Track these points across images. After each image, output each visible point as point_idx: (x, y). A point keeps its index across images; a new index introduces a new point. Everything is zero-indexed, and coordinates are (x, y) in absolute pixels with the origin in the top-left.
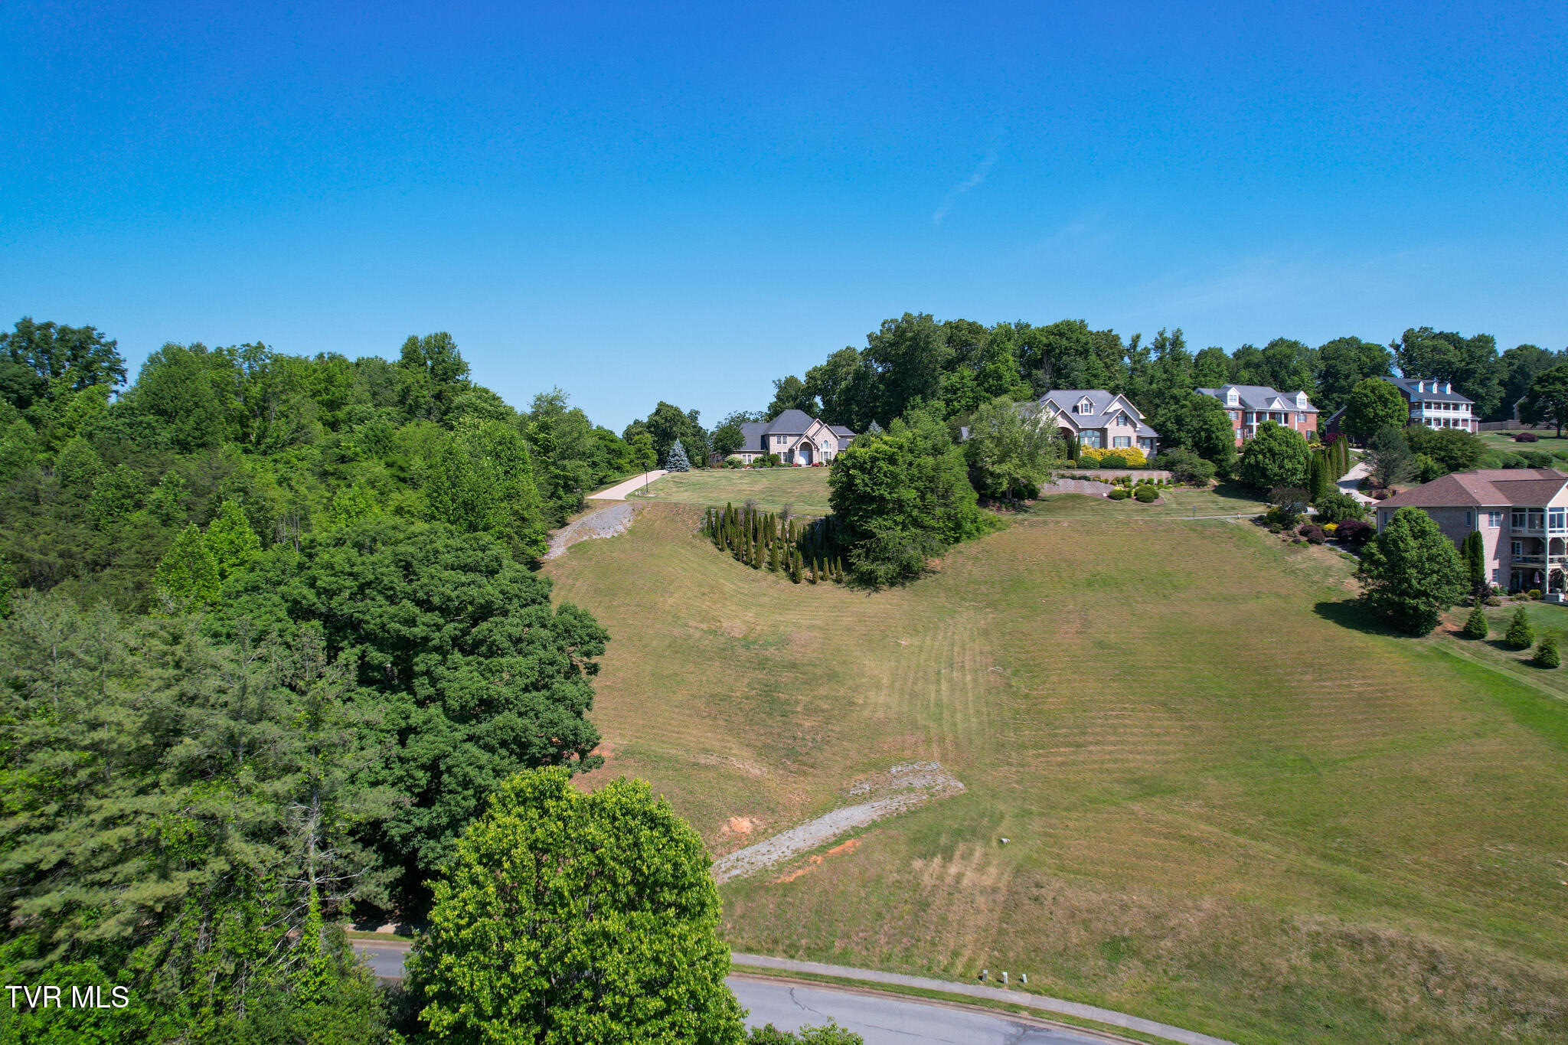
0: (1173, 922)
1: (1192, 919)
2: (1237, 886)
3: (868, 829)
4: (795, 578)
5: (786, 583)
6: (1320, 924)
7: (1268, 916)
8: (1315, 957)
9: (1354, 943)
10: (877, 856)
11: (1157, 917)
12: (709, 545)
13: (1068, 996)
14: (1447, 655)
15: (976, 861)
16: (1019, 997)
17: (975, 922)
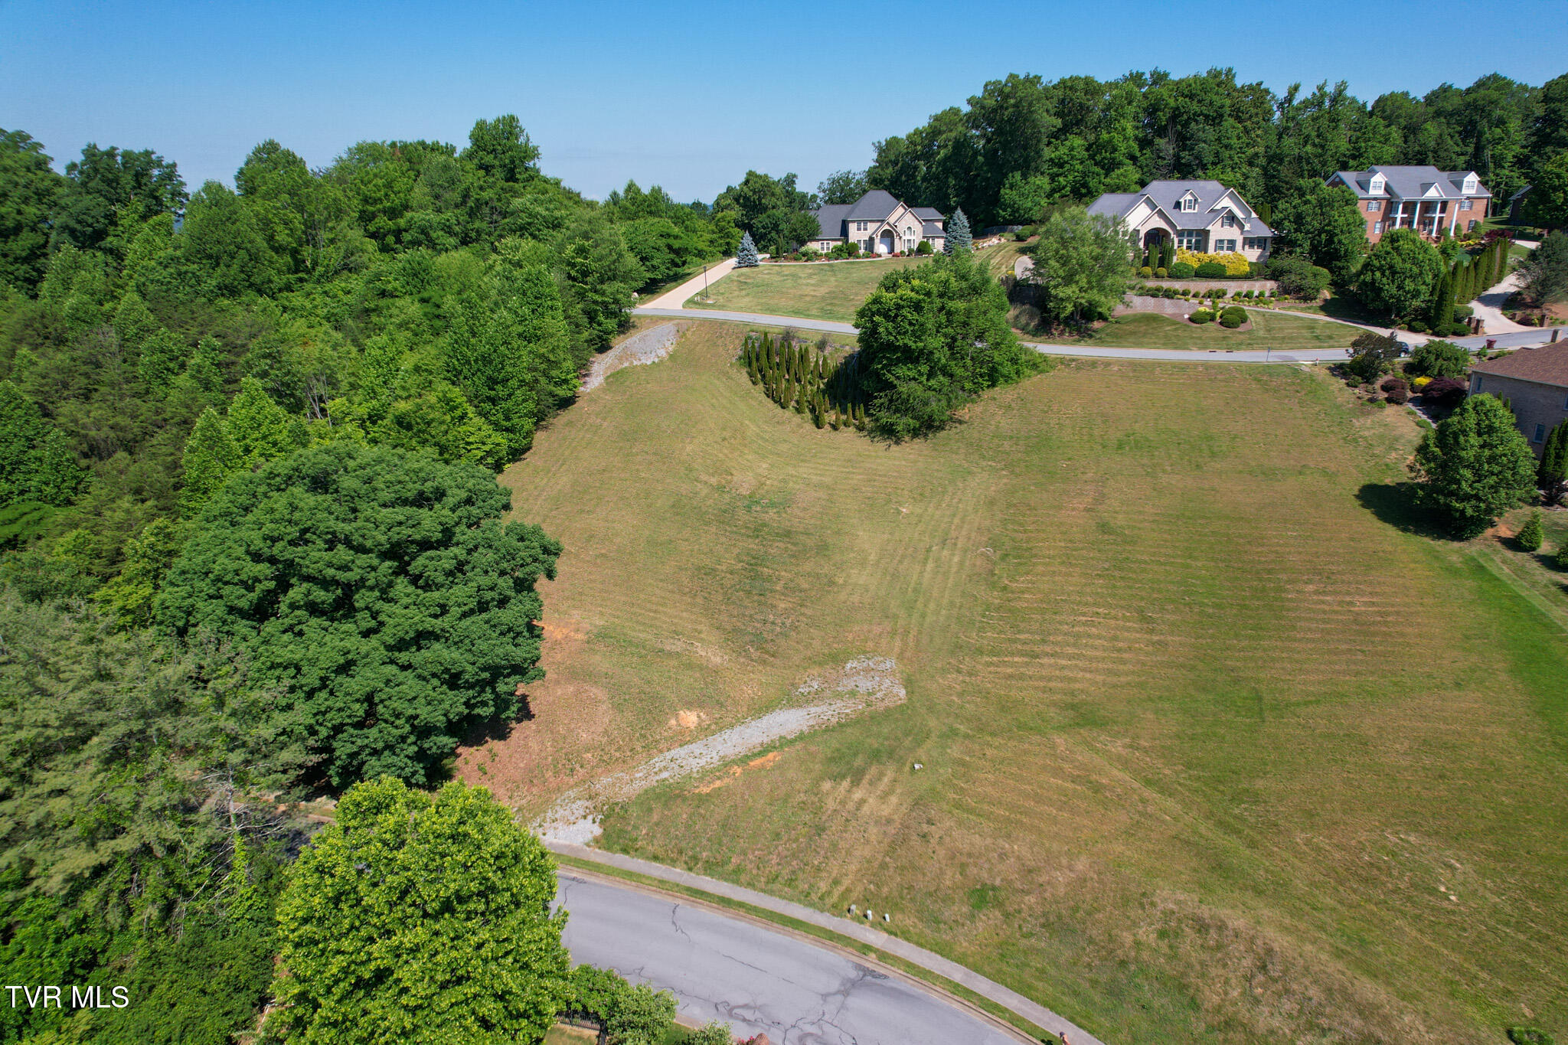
0: (1043, 879)
1: (1061, 878)
2: (1118, 848)
3: (792, 742)
4: (818, 423)
5: (810, 426)
6: (1178, 902)
7: (1132, 887)
8: (1162, 934)
9: (1202, 927)
10: (791, 774)
11: (1030, 871)
12: (743, 377)
13: (921, 941)
14: (1482, 570)
15: (882, 787)
16: (876, 937)
17: (863, 852)
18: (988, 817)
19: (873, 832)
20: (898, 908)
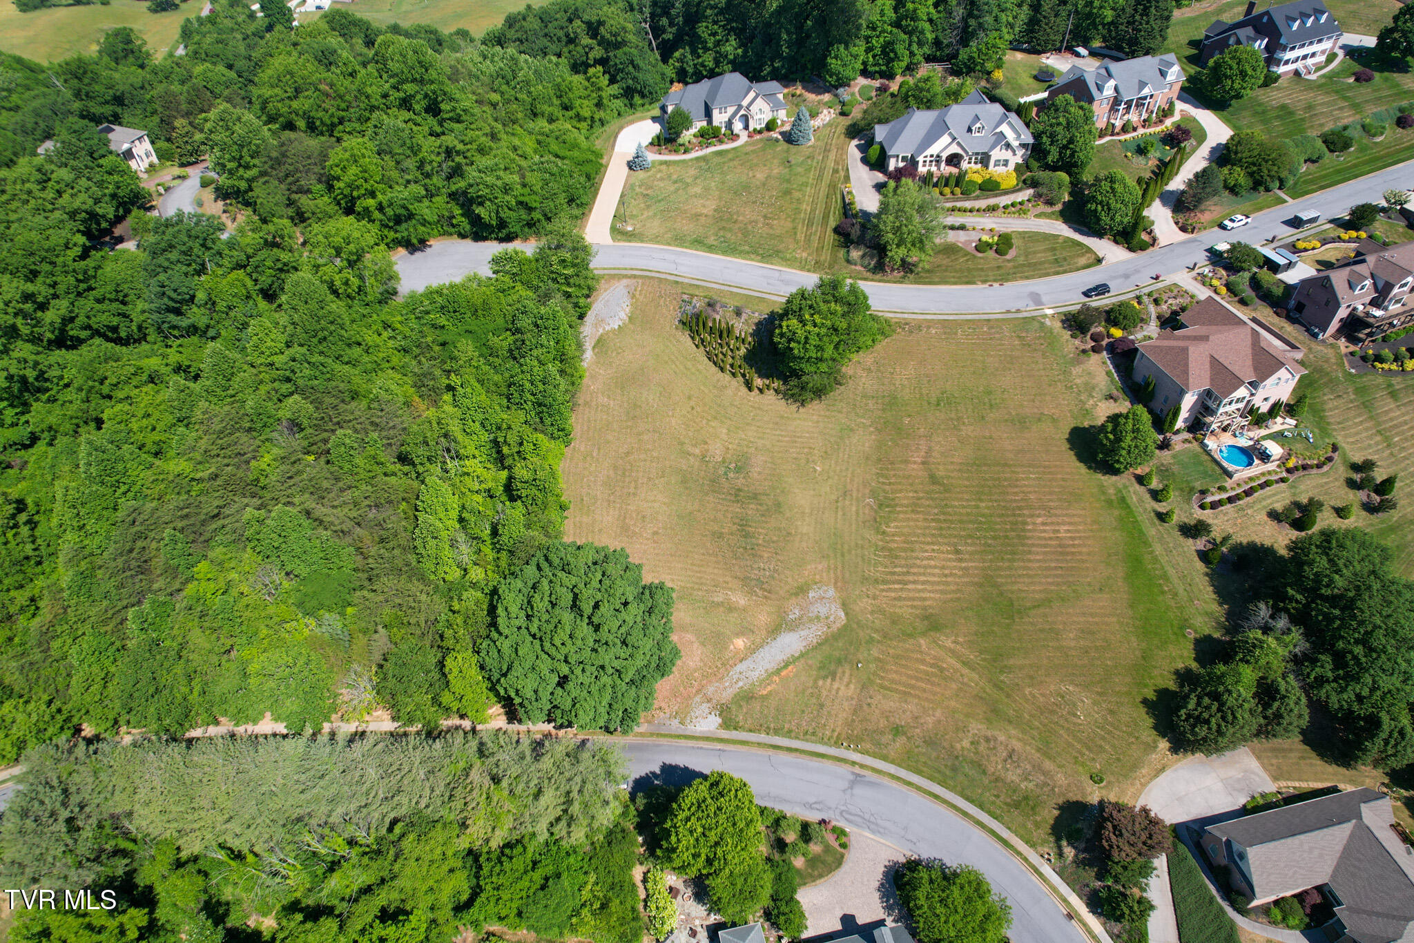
3: (798, 658)
13: (875, 755)
14: (1123, 499)
15: (846, 679)
16: (856, 757)
17: (842, 715)
19: (845, 704)
20: (862, 740)
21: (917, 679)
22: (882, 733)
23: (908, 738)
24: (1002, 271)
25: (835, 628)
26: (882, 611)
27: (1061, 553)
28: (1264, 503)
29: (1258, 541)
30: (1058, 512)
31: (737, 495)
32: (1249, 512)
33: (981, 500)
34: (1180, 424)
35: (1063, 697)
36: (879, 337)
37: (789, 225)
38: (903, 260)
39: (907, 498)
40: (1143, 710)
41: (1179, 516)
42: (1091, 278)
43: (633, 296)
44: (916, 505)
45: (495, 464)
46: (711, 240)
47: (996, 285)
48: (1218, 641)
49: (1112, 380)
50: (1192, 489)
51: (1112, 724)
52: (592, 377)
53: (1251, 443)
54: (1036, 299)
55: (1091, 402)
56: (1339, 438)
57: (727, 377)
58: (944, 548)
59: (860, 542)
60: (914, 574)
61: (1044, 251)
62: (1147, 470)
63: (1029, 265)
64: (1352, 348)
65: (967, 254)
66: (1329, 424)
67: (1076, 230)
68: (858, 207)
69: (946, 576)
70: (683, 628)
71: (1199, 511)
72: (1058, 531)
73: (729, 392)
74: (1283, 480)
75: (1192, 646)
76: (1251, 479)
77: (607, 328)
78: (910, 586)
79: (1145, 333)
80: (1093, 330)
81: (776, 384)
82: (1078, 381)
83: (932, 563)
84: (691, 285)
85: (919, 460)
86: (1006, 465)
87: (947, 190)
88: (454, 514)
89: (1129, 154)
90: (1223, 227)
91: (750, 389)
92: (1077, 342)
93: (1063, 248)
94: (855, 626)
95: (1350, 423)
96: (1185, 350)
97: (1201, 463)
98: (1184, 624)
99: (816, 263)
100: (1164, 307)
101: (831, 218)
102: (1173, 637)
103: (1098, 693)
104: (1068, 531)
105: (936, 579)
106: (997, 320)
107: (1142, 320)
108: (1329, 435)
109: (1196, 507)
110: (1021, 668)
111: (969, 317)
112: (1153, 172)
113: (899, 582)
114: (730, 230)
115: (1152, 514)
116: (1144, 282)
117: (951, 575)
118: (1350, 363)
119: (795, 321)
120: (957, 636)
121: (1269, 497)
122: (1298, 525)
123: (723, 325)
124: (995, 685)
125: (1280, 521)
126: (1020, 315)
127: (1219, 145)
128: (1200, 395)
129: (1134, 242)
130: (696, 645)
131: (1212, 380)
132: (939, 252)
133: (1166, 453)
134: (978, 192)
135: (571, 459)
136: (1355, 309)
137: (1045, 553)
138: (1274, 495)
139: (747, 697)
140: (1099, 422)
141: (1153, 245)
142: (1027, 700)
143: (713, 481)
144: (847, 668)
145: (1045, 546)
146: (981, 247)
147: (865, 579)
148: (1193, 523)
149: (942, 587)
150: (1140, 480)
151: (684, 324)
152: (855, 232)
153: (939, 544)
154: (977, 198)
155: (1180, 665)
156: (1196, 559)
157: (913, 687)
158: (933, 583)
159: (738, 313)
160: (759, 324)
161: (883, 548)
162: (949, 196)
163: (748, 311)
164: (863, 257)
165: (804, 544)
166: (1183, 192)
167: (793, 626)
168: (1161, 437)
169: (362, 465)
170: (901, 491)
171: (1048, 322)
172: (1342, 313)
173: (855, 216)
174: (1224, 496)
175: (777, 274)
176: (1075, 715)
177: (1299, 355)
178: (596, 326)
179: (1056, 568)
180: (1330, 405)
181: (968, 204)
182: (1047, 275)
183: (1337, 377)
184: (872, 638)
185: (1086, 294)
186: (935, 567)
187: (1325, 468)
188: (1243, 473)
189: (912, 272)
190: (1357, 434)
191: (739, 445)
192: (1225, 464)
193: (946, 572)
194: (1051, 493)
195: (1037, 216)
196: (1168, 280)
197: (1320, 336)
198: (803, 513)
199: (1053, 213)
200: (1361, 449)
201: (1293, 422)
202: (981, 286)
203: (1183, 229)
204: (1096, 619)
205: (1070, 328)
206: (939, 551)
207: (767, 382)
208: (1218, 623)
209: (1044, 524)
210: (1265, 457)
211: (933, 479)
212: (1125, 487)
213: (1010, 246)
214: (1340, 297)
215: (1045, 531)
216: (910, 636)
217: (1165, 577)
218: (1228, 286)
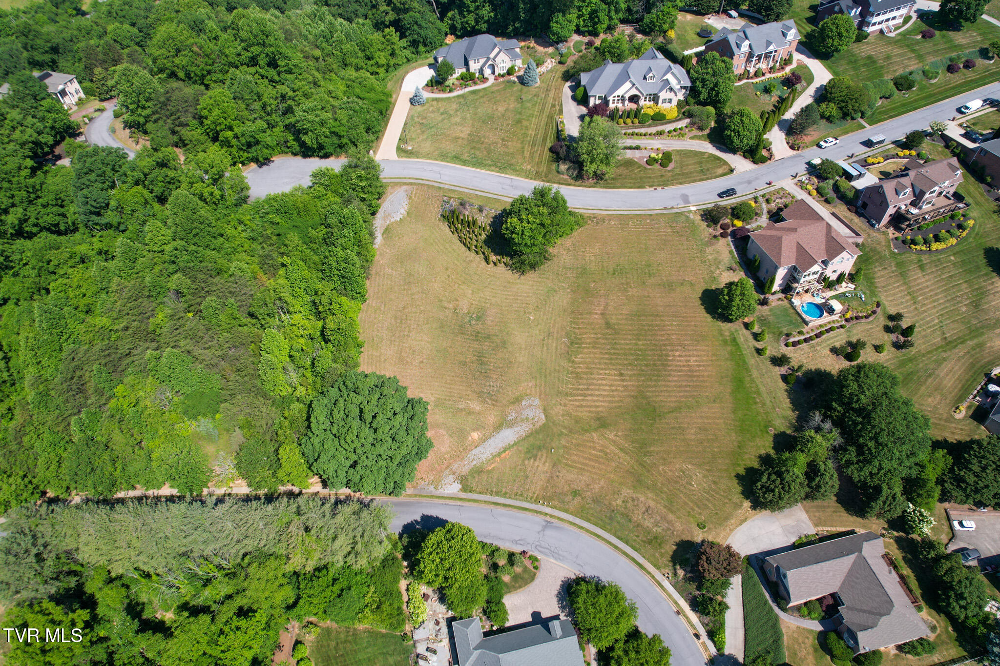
3: (513, 446)
4: (487, 261)
5: (483, 262)
10: (515, 459)
13: (560, 509)
14: (734, 339)
15: (543, 460)
16: (548, 510)
17: (540, 483)
18: (575, 467)
19: (542, 476)
20: (552, 499)
21: (590, 459)
22: (566, 495)
23: (583, 498)
24: (664, 179)
25: (538, 425)
26: (569, 415)
27: (690, 376)
28: (829, 342)
29: (822, 368)
30: (690, 348)
31: (477, 336)
32: (818, 348)
33: (639, 340)
34: (776, 287)
35: (684, 472)
36: (576, 227)
37: (519, 145)
38: (594, 172)
39: (590, 338)
40: (735, 481)
41: (771, 351)
42: (723, 183)
43: (410, 198)
44: (595, 343)
45: (315, 316)
46: (466, 156)
47: (659, 189)
48: (789, 436)
49: (733, 257)
50: (781, 333)
51: (714, 491)
52: (381, 255)
53: (823, 301)
54: (686, 199)
55: (718, 272)
56: (883, 297)
57: (473, 254)
58: (613, 372)
59: (557, 368)
60: (592, 390)
61: (694, 164)
62: (752, 319)
63: (683, 174)
64: (897, 235)
65: (640, 166)
66: (876, 287)
67: (718, 148)
68: (566, 133)
69: (613, 391)
70: (437, 426)
71: (785, 348)
72: (689, 361)
73: (474, 265)
74: (842, 327)
75: (772, 439)
76: (821, 326)
77: (392, 220)
78: (589, 398)
79: (758, 224)
80: (721, 222)
81: (507, 259)
82: (710, 257)
83: (604, 382)
84: (449, 190)
85: (599, 312)
86: (657, 315)
87: (629, 121)
88: (286, 352)
89: (758, 93)
90: (820, 146)
91: (488, 263)
92: (711, 230)
93: (707, 162)
94: (551, 424)
95: (890, 287)
96: (780, 239)
97: (788, 315)
98: (768, 424)
99: (537, 173)
100: (773, 205)
101: (548, 141)
102: (759, 433)
103: (707, 470)
104: (696, 361)
105: (606, 393)
106: (657, 215)
107: (757, 214)
108: (876, 296)
109: (783, 345)
110: (658, 453)
111: (638, 213)
112: (774, 106)
113: (582, 395)
114: (479, 149)
115: (753, 350)
116: (761, 186)
117: (616, 390)
118: (894, 245)
119: (516, 219)
120: (618, 431)
121: (832, 338)
122: (849, 357)
123: (471, 219)
124: (640, 464)
125: (838, 355)
126: (673, 211)
127: (822, 86)
128: (789, 269)
129: (757, 157)
130: (446, 437)
131: (797, 259)
132: (621, 165)
133: (765, 307)
134: (651, 121)
135: (367, 312)
136: (899, 208)
137: (680, 376)
138: (836, 337)
139: (478, 471)
140: (722, 286)
141: (770, 159)
142: (660, 474)
143: (461, 326)
144: (544, 452)
145: (680, 371)
146: (651, 161)
147: (559, 393)
148: (779, 356)
149: (610, 399)
150: (747, 326)
151: (444, 217)
152: (563, 152)
153: (610, 369)
154: (649, 126)
155: (763, 452)
156: (780, 380)
157: (586, 465)
158: (604, 396)
159: (481, 210)
160: (495, 217)
161: (572, 373)
162: (630, 124)
163: (487, 208)
164: (568, 169)
165: (520, 369)
166: (794, 121)
167: (511, 425)
168: (762, 297)
169: (224, 320)
170: (586, 333)
171: (691, 216)
172: (891, 211)
173: (564, 140)
174: (802, 338)
175: (508, 181)
176: (691, 484)
177: (860, 240)
178: (384, 219)
179: (686, 386)
180: (879, 274)
181: (643, 131)
182: (695, 181)
183: (885, 255)
184: (562, 432)
185: (720, 195)
186: (606, 385)
187: (871, 318)
188: (815, 322)
189: (602, 179)
190: (894, 294)
191: (479, 301)
192: (804, 316)
193: (613, 388)
194: (686, 335)
195: (691, 138)
196: (778, 185)
197: (876, 226)
198: (520, 348)
199: (703, 136)
200: (897, 305)
201: (853, 286)
202: (648, 189)
203: (792, 147)
204: (710, 421)
205: (706, 220)
206: (609, 374)
207: (499, 257)
208: (791, 424)
209: (680, 356)
210: (831, 311)
211: (608, 325)
212: (737, 331)
213: (670, 161)
214: (889, 200)
215: (680, 361)
216: (587, 431)
217: (758, 393)
218: (818, 190)
